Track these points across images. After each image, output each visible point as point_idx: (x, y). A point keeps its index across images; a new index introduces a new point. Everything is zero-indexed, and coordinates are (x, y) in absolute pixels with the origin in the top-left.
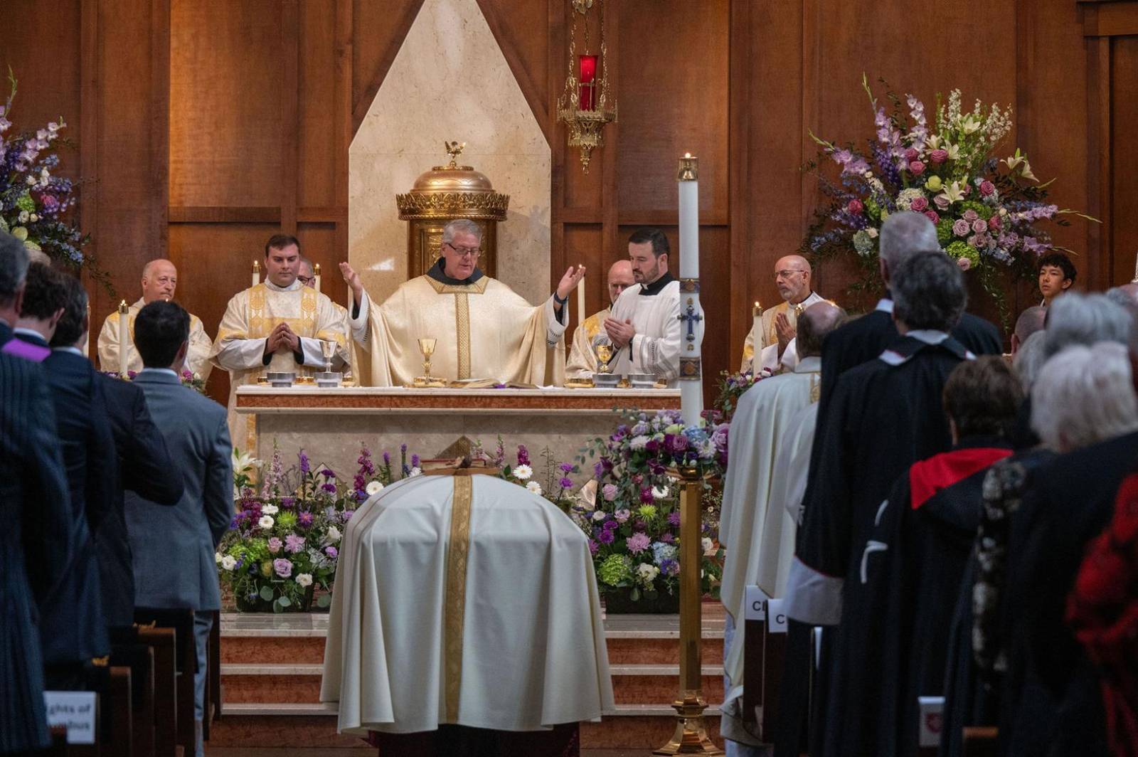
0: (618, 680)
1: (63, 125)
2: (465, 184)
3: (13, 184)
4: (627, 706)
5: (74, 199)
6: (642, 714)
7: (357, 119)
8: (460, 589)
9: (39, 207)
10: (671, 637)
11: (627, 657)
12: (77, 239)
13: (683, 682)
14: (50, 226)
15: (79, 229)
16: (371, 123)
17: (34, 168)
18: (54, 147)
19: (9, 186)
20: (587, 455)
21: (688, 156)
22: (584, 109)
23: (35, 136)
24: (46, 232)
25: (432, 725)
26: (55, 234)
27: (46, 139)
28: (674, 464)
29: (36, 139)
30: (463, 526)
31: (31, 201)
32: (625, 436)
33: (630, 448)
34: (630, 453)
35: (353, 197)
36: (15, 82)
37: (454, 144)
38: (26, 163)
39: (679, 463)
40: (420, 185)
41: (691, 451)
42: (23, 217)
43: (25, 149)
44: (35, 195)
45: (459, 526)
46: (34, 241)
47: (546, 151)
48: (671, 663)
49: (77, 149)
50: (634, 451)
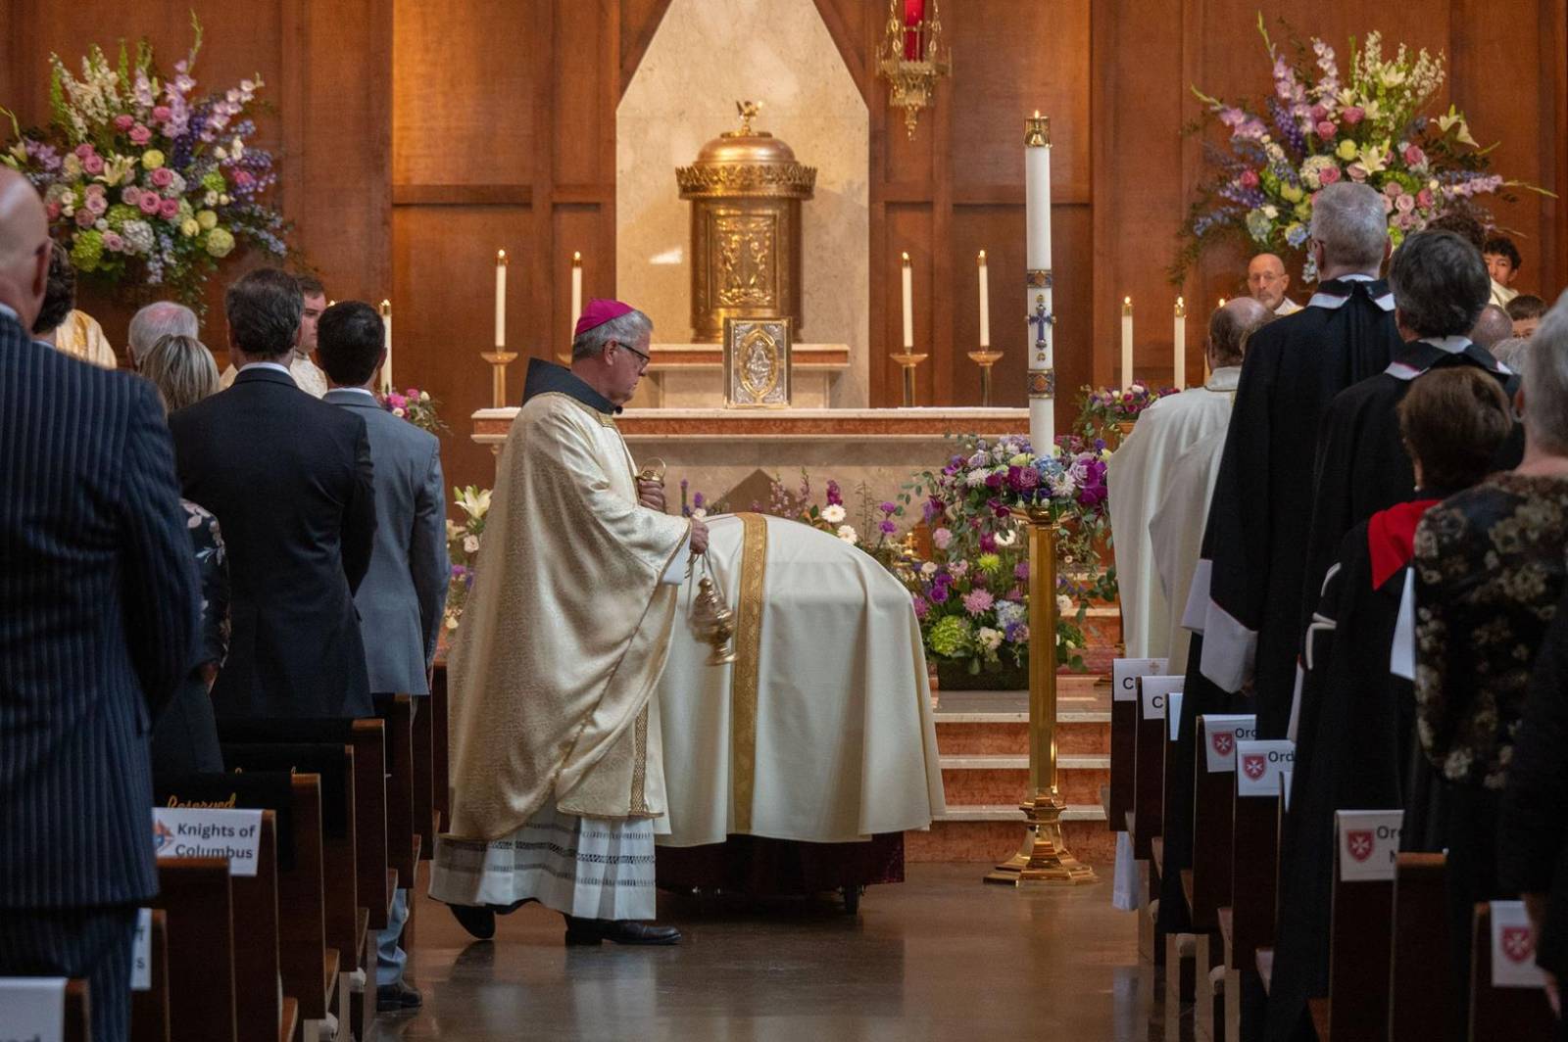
0: (951, 776)
1: (260, 84)
2: (761, 154)
3: (198, 157)
4: (964, 807)
5: (274, 176)
6: (983, 818)
7: (627, 75)
8: (752, 663)
9: (231, 187)
10: (1019, 720)
11: (965, 746)
12: (278, 226)
13: (1034, 776)
14: (245, 209)
15: (281, 213)
16: (644, 80)
17: (223, 137)
18: (248, 111)
19: (193, 159)
20: (912, 492)
21: (1037, 115)
22: (909, 59)
23: (224, 98)
24: (239, 217)
25: (719, 836)
26: (250, 219)
27: (239, 102)
28: (1021, 503)
29: (227, 102)
30: (755, 583)
31: (221, 178)
32: (961, 469)
33: (966, 484)
34: (967, 490)
35: (622, 172)
36: (199, 30)
37: (747, 104)
38: (214, 131)
39: (1028, 502)
40: (706, 156)
41: (1043, 488)
42: (211, 198)
43: (212, 113)
44: (226, 171)
45: (750, 583)
46: (224, 229)
47: (863, 112)
48: (1019, 752)
49: (276, 113)
50: (972, 488)
